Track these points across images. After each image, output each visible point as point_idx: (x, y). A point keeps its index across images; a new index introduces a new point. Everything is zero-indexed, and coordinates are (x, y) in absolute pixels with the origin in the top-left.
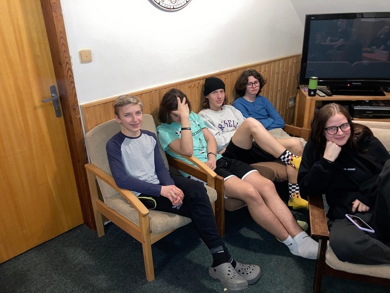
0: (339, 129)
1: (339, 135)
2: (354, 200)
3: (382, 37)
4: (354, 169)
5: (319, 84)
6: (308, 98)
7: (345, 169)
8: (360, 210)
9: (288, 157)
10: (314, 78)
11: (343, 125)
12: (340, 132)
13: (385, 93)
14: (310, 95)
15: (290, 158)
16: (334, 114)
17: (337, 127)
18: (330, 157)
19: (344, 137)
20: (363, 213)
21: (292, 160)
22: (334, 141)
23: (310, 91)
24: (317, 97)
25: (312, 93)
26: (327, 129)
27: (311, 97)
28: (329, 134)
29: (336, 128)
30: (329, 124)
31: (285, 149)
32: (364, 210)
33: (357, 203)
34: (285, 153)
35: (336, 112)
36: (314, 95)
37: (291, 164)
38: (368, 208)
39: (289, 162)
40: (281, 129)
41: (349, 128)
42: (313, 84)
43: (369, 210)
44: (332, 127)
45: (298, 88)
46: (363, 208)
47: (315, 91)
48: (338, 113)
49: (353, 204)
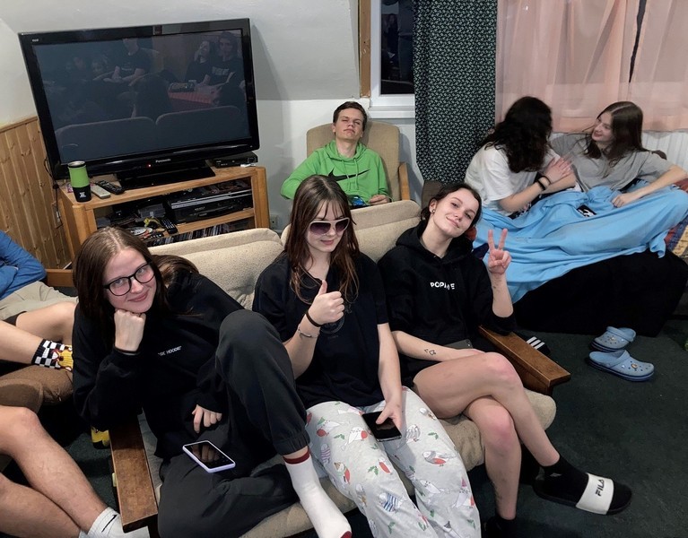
0: (134, 281)
1: (136, 293)
2: (194, 408)
3: (202, 61)
4: (178, 349)
5: (91, 174)
6: (77, 206)
7: (163, 354)
8: (207, 424)
9: (50, 355)
10: (77, 163)
11: (138, 270)
12: (137, 287)
13: (214, 170)
14: (79, 199)
15: (55, 356)
16: (116, 252)
17: (129, 278)
18: (128, 342)
19: (146, 294)
20: (213, 427)
21: (61, 359)
22: (126, 308)
23: (77, 191)
24: (96, 202)
25: (82, 195)
26: (108, 287)
27: (82, 204)
28: (117, 294)
29: (127, 280)
30: (111, 275)
31: (41, 340)
32: (213, 422)
33: (198, 412)
34: (40, 351)
35: (118, 246)
36: (88, 198)
37: (62, 367)
38: (219, 416)
39: (57, 366)
40: (38, 284)
41: (150, 274)
42: (78, 177)
43: (223, 417)
44: (118, 280)
45: (56, 187)
46: (211, 417)
47: (87, 190)
48: (122, 248)
49: (194, 416)
